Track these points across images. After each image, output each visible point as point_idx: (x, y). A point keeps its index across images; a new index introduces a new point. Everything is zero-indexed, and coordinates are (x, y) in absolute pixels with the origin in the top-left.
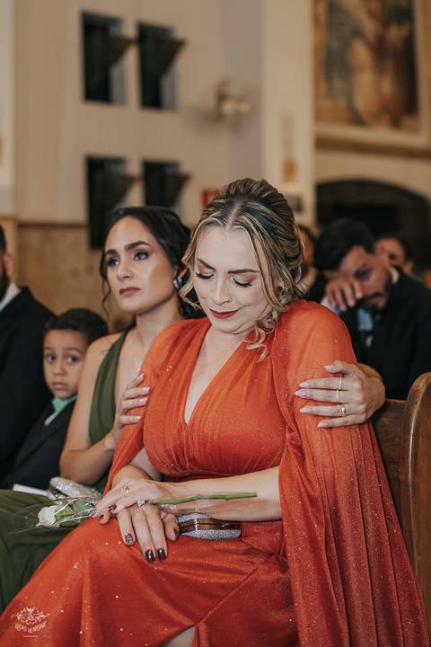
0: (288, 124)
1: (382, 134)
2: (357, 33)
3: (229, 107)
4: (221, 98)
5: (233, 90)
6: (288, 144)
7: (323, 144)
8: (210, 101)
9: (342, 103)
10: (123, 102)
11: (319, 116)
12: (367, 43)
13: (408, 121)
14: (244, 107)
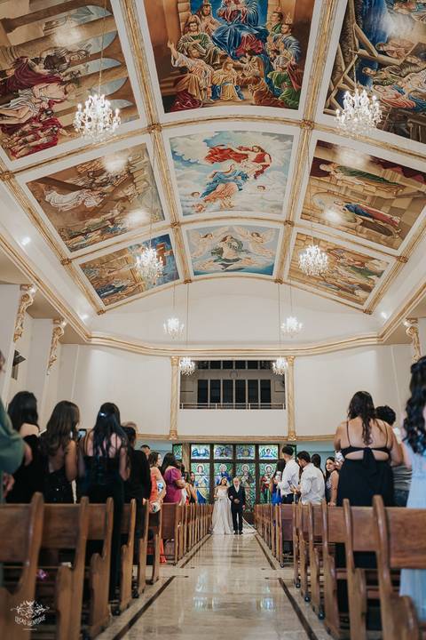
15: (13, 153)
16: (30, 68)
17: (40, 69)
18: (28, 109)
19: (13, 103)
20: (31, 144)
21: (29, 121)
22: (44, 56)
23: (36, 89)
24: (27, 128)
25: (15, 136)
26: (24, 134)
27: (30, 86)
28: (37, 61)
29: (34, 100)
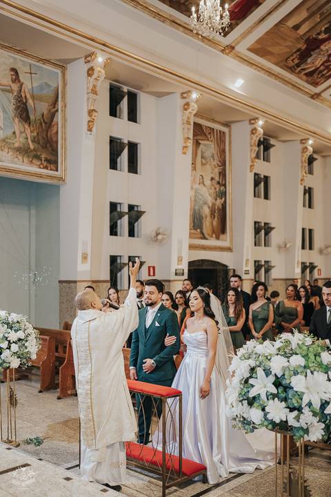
0: (180, 242)
1: (212, 242)
2: (205, 203)
3: (160, 237)
4: (158, 234)
5: (160, 231)
6: (180, 250)
7: (192, 247)
8: (154, 234)
9: (199, 230)
10: (124, 236)
11: (190, 237)
12: (209, 207)
13: (222, 236)
14: (165, 237)
15: (316, 84)
16: (315, 39)
17: (323, 36)
18: (319, 59)
19: (309, 60)
20: (328, 74)
21: (321, 65)
22: (323, 29)
23: (322, 47)
24: (322, 68)
25: (315, 76)
26: (321, 72)
27: (318, 47)
28: (319, 34)
29: (322, 53)
